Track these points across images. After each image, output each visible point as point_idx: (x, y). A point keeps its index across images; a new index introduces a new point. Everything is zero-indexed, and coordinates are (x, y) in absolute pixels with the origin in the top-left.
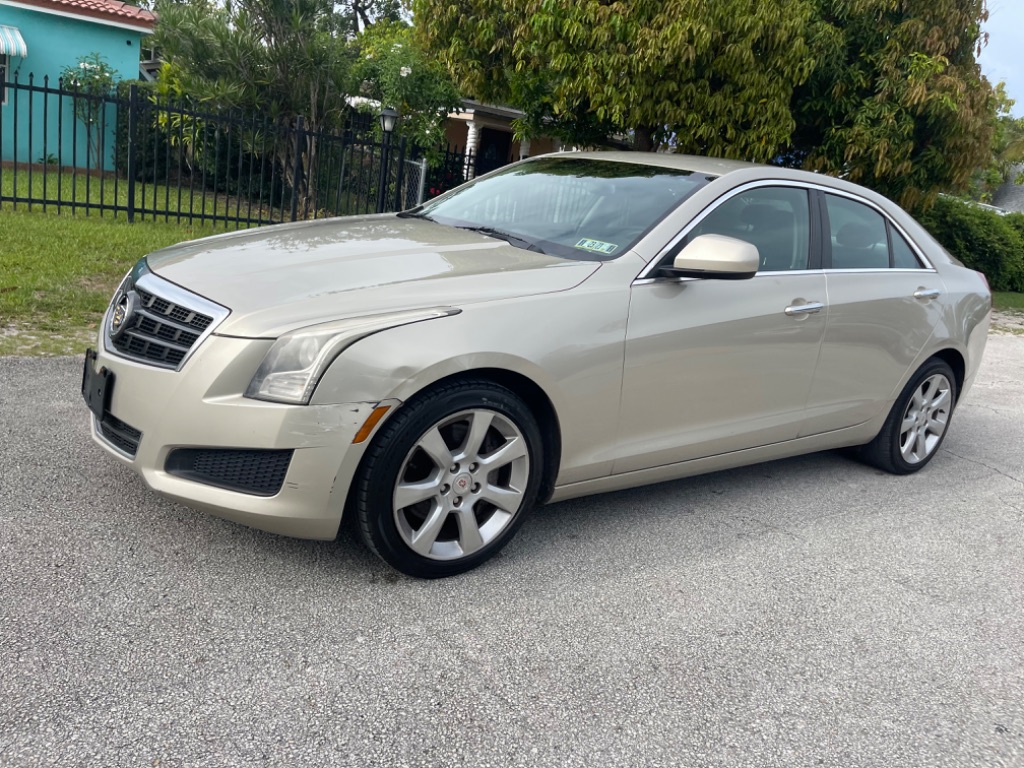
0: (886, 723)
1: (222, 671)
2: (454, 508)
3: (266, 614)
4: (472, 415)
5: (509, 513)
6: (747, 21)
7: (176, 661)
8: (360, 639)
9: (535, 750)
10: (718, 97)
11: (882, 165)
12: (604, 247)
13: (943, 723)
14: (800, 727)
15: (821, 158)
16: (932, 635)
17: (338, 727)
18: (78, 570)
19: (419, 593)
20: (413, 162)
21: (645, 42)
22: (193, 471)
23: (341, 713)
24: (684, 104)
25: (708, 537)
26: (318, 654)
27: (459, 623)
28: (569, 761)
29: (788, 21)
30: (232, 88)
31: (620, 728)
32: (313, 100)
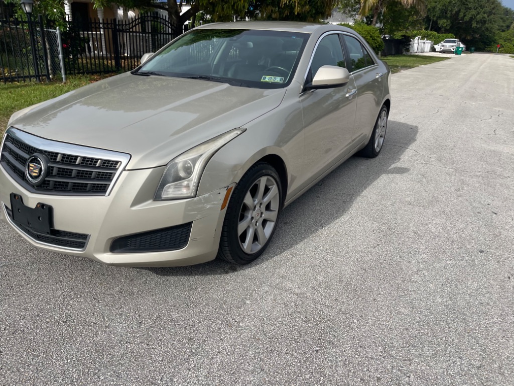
0: (449, 262)
1: (205, 341)
2: (256, 227)
3: (195, 306)
4: (260, 180)
5: (273, 221)
7: (180, 345)
8: (248, 302)
9: (355, 321)
11: (297, 8)
12: (278, 80)
13: (464, 256)
14: (426, 274)
15: (269, 7)
16: (434, 222)
17: (278, 344)
18: (78, 319)
19: (250, 272)
20: (50, 30)
22: (127, 248)
23: (273, 338)
25: (334, 206)
26: (238, 316)
27: (279, 279)
28: (370, 320)
31: (375, 299)
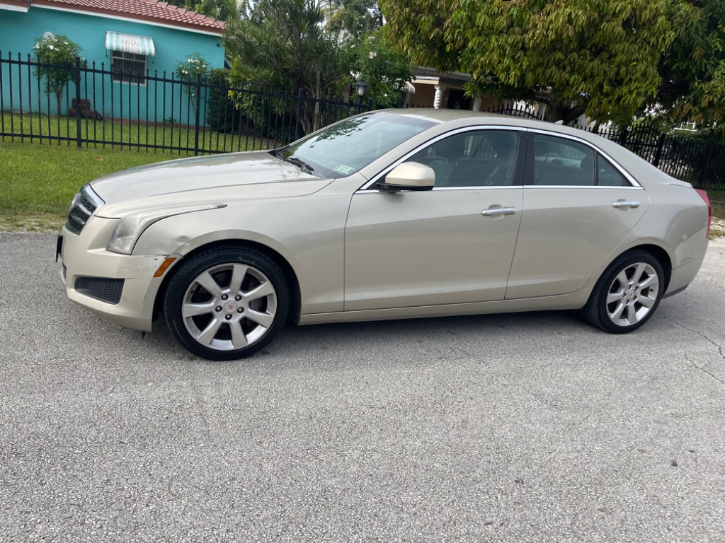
2: (226, 321)
4: (233, 266)
5: (265, 327)
6: (618, 5)
10: (596, 62)
12: (346, 170)
13: (478, 471)
19: (202, 366)
21: (535, 26)
22: (87, 290)
23: (111, 415)
24: (568, 68)
27: (212, 383)
29: (653, 4)
30: (265, 72)
32: (318, 77)
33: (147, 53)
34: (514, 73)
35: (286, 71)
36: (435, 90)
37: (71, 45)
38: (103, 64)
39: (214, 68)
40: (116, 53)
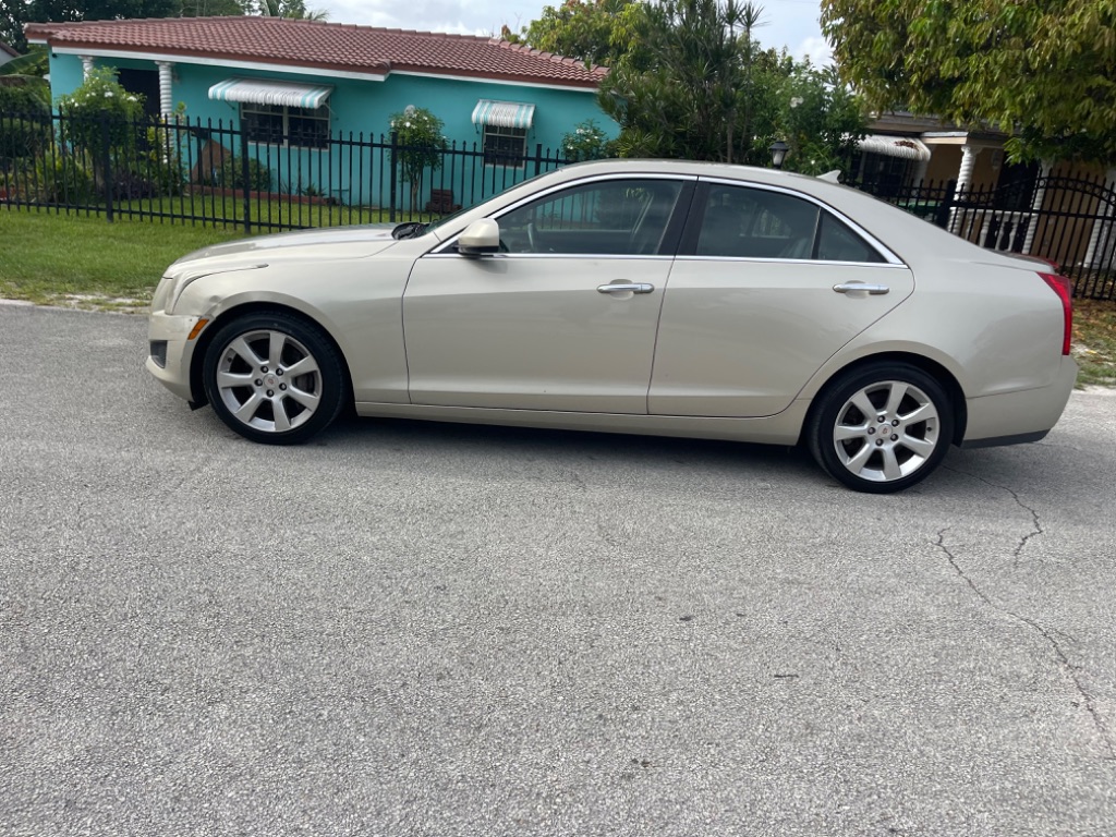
4: (269, 334)
5: (311, 411)
21: (1045, 34)
30: (648, 138)
32: (729, 141)
33: (521, 126)
34: (1008, 112)
35: (683, 135)
36: (962, 154)
37: (433, 122)
38: (465, 143)
39: (611, 140)
40: (489, 127)
